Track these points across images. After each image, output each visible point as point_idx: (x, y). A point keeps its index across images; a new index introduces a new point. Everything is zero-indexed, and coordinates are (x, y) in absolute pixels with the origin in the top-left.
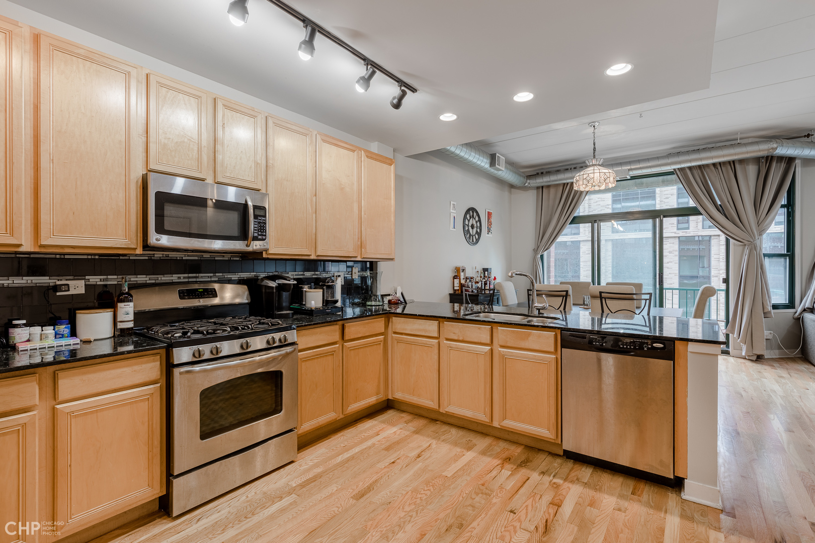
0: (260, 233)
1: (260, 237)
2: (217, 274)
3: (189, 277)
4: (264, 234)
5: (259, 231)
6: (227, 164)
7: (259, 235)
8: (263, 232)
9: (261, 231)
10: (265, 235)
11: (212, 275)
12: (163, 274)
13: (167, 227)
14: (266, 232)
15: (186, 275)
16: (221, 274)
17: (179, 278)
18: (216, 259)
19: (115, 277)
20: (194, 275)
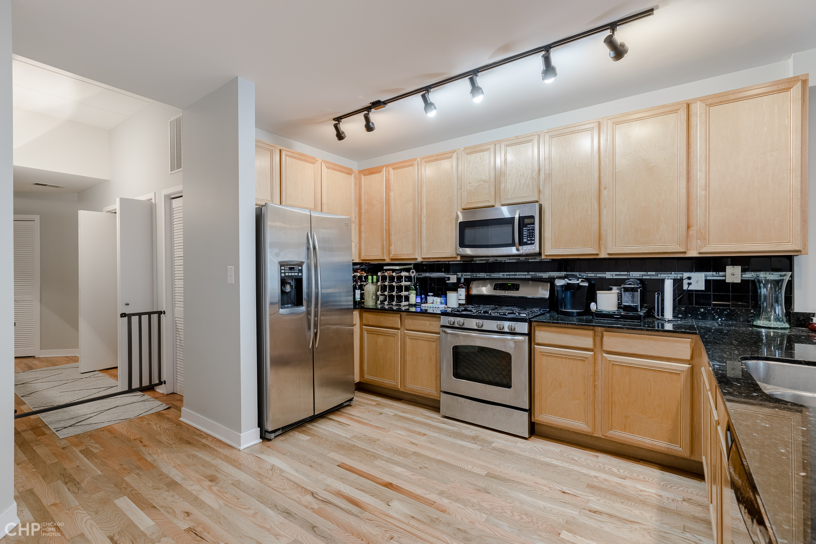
0: (529, 239)
1: (529, 242)
2: (530, 273)
3: (510, 275)
4: (533, 238)
5: (528, 237)
6: (509, 189)
7: (528, 240)
8: (532, 237)
9: (530, 237)
10: (534, 240)
11: (526, 273)
12: (494, 272)
13: (466, 243)
14: (534, 237)
15: (508, 273)
16: (534, 273)
17: (504, 275)
18: (530, 261)
19: (470, 274)
20: (514, 273)
